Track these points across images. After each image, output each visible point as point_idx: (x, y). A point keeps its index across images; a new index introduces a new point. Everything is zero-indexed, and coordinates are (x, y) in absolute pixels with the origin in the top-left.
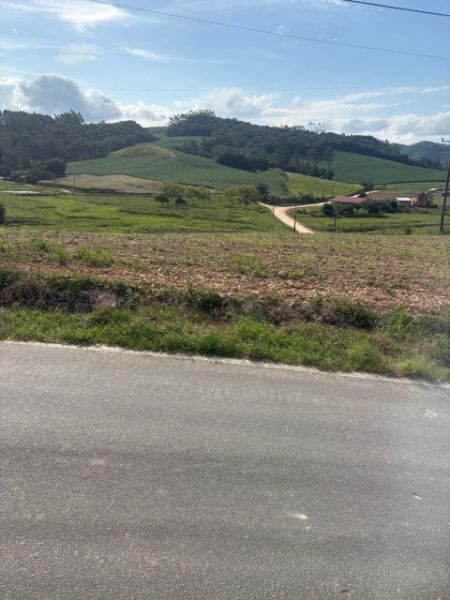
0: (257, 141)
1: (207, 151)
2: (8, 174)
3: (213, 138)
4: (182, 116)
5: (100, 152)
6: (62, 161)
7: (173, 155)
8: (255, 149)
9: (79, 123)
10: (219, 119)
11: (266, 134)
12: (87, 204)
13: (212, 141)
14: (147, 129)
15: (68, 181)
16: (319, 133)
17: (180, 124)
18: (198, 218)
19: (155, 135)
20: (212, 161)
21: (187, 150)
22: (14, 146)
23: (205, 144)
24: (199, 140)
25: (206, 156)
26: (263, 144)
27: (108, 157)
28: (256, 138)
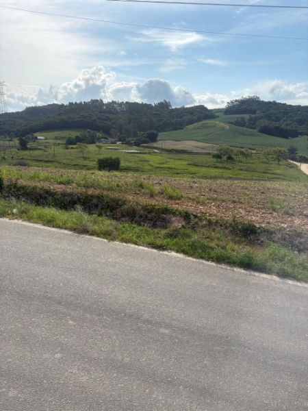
0: (291, 116)
1: (252, 124)
3: (257, 115)
4: (236, 101)
5: (179, 126)
6: (155, 132)
7: (228, 127)
8: (289, 122)
9: (168, 108)
11: (299, 111)
13: (256, 117)
14: (211, 110)
15: (159, 144)
17: (234, 106)
19: (217, 114)
20: (255, 131)
21: (238, 124)
26: (295, 119)
27: (184, 129)
28: (290, 114)
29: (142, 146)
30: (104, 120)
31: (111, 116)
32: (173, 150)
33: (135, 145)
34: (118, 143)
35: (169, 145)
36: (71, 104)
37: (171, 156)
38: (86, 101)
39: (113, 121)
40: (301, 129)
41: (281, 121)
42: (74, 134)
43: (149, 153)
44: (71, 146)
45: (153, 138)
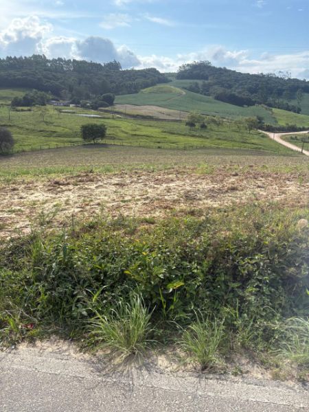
0: (241, 84)
1: (206, 91)
2: (78, 103)
3: (209, 81)
4: (188, 65)
5: (134, 90)
6: (112, 95)
7: (184, 93)
8: (240, 90)
9: (118, 69)
10: (214, 67)
11: (249, 79)
12: (138, 126)
13: (209, 83)
14: (163, 74)
15: (118, 108)
16: (287, 78)
17: (186, 71)
18: (219, 139)
19: (169, 78)
20: (211, 97)
21: (191, 89)
22: (80, 84)
23: (204, 85)
24: (200, 82)
25: (205, 95)
26: (246, 86)
27: (140, 93)
28: (240, 82)
29: (101, 110)
30: (50, 79)
31: (59, 75)
32: (138, 115)
33: (92, 109)
34: (71, 105)
35: (130, 109)
36: (9, 59)
37: (139, 122)
38: (27, 56)
39: (60, 81)
40: (253, 97)
41: (233, 89)
42: (20, 94)
43: (113, 118)
44: (20, 108)
45: (110, 101)
